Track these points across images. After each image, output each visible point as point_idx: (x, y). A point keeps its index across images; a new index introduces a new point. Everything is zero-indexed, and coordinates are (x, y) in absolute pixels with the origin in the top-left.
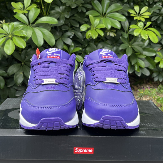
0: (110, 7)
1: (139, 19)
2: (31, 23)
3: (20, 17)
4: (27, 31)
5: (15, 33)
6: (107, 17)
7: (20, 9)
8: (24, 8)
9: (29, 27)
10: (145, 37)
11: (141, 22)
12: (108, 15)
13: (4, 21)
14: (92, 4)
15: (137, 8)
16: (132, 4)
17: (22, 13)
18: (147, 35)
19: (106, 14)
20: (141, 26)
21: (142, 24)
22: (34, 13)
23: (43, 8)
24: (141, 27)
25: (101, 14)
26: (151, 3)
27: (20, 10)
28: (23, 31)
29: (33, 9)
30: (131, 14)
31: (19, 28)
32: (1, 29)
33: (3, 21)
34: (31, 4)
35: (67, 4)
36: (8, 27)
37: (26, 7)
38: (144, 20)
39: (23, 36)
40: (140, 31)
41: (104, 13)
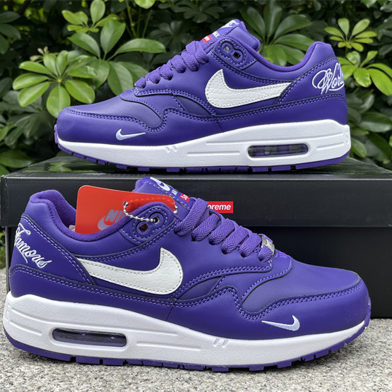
0: (283, 22)
1: (350, 47)
2: (106, 52)
3: (81, 41)
4: (96, 68)
5: (72, 71)
6: (277, 44)
7: (83, 25)
8: (90, 23)
9: (100, 60)
10: (365, 81)
11: (354, 52)
12: (280, 40)
13: (46, 49)
14: (243, 15)
15: (344, 24)
16: (334, 20)
17: (87, 33)
18: (369, 79)
19: (275, 37)
20: (353, 59)
21: (358, 56)
22: (112, 32)
23: (133, 25)
24: (354, 62)
25: (264, 37)
26: (377, 17)
27: (81, 27)
28: (88, 67)
29: (111, 23)
30: (332, 35)
31: (80, 61)
32: (40, 65)
33: (43, 49)
34: (105, 16)
35: (185, 14)
36: (56, 60)
37: (94, 21)
38: (361, 48)
39: (87, 77)
40: (352, 71)
41: (269, 36)
